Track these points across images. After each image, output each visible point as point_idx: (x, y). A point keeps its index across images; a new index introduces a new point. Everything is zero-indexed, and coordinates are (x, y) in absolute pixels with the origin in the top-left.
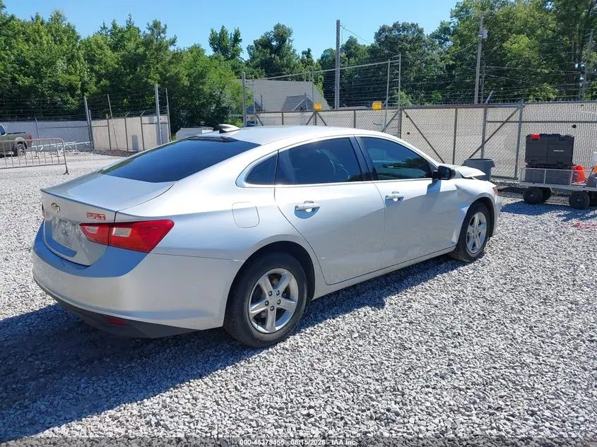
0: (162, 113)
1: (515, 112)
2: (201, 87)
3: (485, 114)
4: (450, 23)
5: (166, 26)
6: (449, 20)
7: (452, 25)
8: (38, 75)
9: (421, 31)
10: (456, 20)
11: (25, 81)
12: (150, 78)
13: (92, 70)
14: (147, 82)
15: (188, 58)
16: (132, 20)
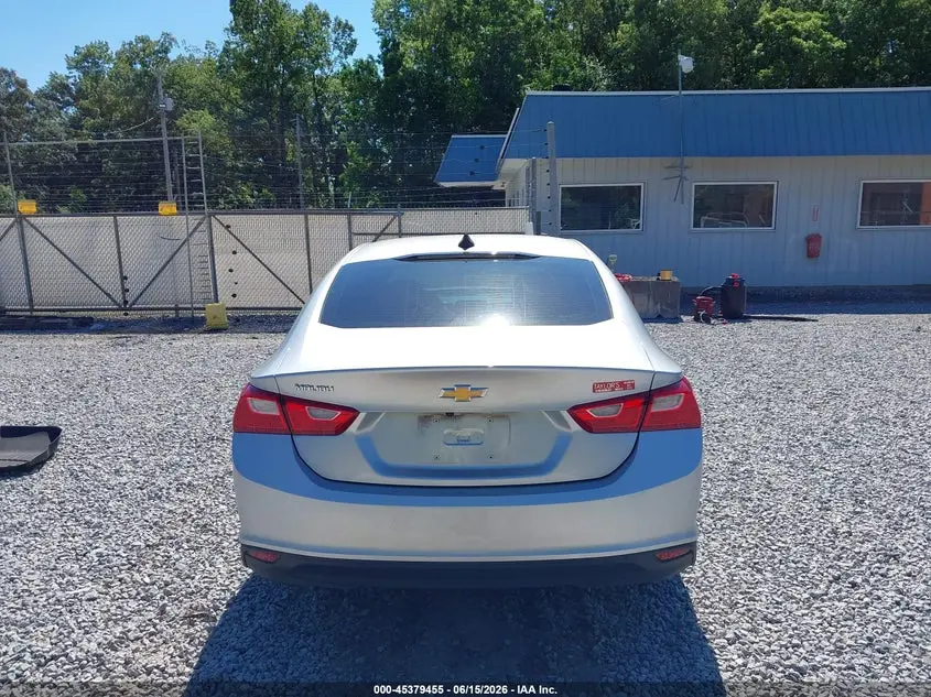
1: (392, 220)
3: (350, 223)
4: (68, 77)
6: (67, 72)
7: (71, 80)
9: (22, 84)
10: (75, 73)
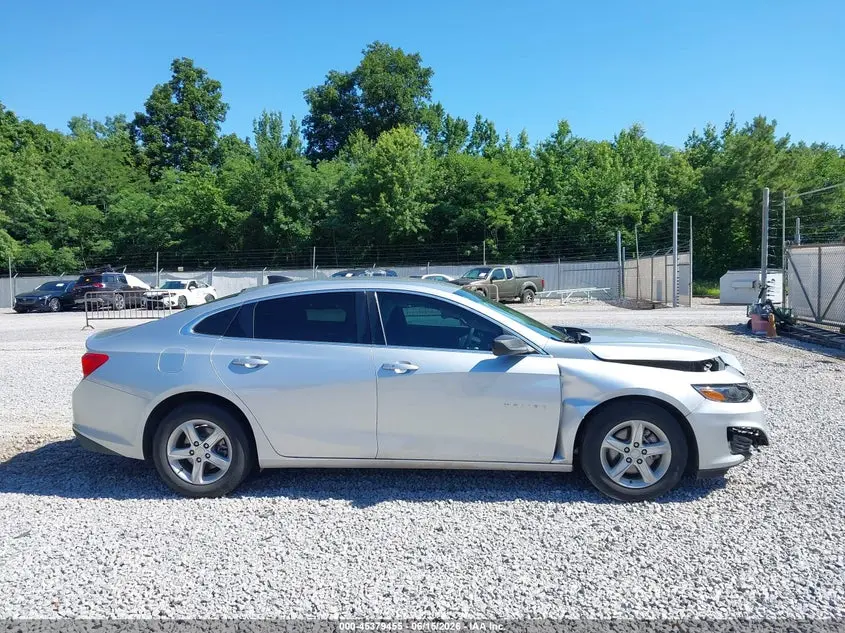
0: (682, 250)
2: (823, 206)
5: (774, 122)
8: (590, 207)
11: (575, 214)
12: (738, 199)
13: (661, 194)
14: (731, 204)
15: (807, 164)
16: (734, 122)
